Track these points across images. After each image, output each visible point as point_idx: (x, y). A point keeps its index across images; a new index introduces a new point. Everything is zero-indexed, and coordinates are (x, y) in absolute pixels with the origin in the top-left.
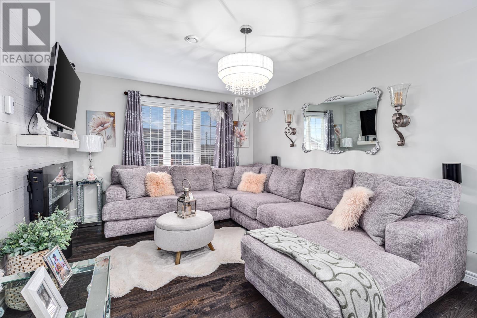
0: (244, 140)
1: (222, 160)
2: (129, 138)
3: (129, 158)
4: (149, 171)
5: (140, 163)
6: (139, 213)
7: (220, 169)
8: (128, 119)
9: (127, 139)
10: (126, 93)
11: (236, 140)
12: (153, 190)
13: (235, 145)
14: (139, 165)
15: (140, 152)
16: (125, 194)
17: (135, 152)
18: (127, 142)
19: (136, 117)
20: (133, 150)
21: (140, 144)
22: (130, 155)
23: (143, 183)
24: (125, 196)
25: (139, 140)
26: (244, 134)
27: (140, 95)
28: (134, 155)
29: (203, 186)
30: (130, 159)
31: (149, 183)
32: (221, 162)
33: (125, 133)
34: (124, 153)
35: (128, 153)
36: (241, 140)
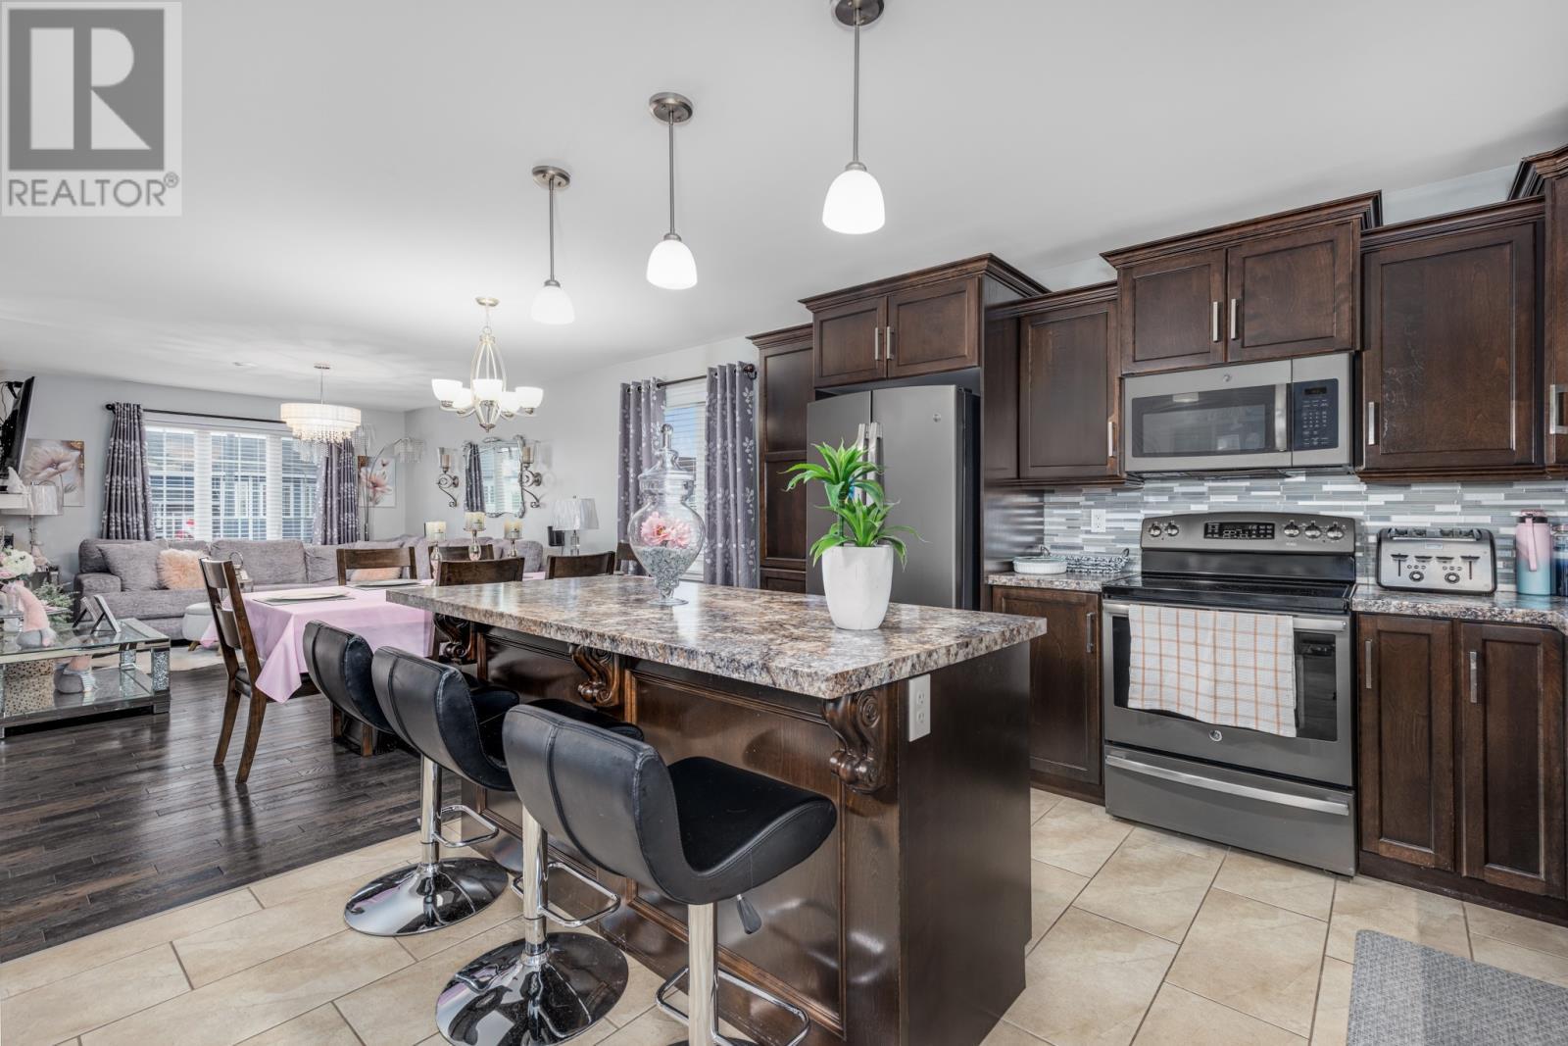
0: (382, 492)
1: (329, 530)
2: (117, 490)
3: (116, 526)
4: (165, 548)
5: (142, 535)
6: (150, 609)
7: (324, 546)
8: (116, 455)
9: (114, 492)
10: (110, 407)
11: (365, 491)
12: (175, 579)
13: (362, 502)
14: (138, 539)
15: (141, 516)
16: (119, 583)
17: (129, 515)
18: (114, 498)
19: (133, 450)
20: (127, 512)
21: (140, 501)
22: (119, 521)
23: (154, 567)
24: (119, 587)
25: (140, 494)
26: (383, 482)
27: (142, 411)
28: (127, 521)
29: (282, 575)
30: (119, 529)
31: (167, 567)
32: (329, 533)
33: (109, 481)
34: (106, 517)
35: (116, 518)
36: (375, 493)
